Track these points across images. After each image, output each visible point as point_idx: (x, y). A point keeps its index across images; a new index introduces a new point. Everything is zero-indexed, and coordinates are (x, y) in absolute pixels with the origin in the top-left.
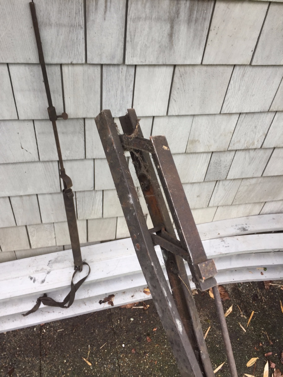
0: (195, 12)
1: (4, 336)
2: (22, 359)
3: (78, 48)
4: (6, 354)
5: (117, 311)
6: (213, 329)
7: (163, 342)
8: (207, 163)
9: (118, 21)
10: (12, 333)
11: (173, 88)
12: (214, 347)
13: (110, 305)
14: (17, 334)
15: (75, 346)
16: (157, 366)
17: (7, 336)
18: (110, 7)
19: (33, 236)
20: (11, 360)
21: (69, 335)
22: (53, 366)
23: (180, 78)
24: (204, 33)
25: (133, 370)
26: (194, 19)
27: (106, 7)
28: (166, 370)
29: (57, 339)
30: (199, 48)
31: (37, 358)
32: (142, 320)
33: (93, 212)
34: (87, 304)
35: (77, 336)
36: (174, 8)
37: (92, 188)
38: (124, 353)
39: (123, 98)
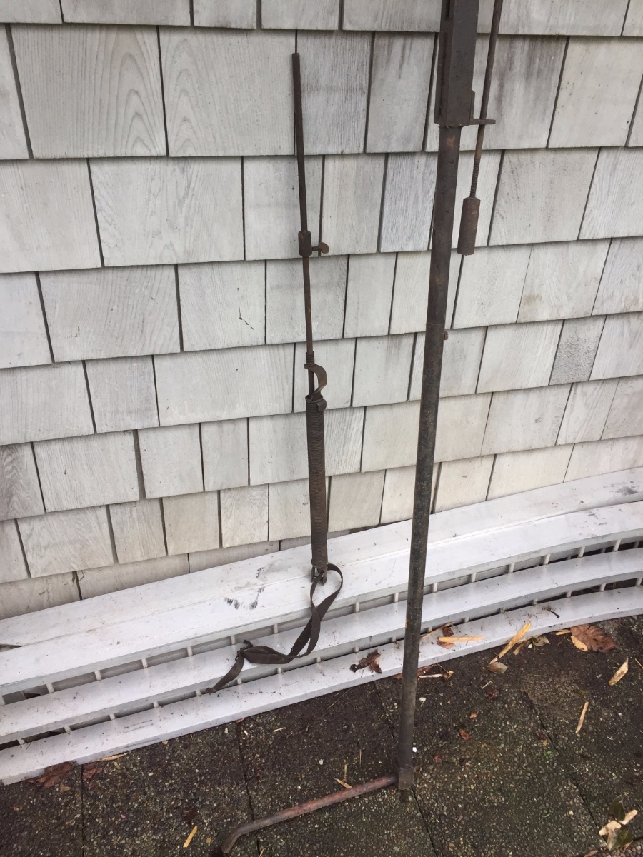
0: (538, 59)
1: (165, 749)
2: (210, 791)
3: (354, 127)
4: (175, 783)
5: (388, 687)
6: (595, 707)
7: (495, 738)
8: (554, 344)
9: (419, 78)
10: (180, 742)
11: (499, 194)
12: (603, 741)
13: (374, 673)
14: (190, 743)
15: (314, 758)
16: (493, 785)
17: (171, 749)
18: (409, 57)
19: (229, 518)
20: (186, 794)
21: (299, 736)
22: (276, 798)
23: (511, 174)
24: (551, 93)
25: (443, 796)
26: (536, 71)
27: (403, 57)
28: (511, 791)
29: (274, 748)
30: (544, 119)
31: (240, 785)
32: (444, 700)
33: (344, 458)
34: (326, 673)
35: (315, 738)
36: (506, 55)
37: (348, 402)
38: (419, 764)
39: (417, 213)
